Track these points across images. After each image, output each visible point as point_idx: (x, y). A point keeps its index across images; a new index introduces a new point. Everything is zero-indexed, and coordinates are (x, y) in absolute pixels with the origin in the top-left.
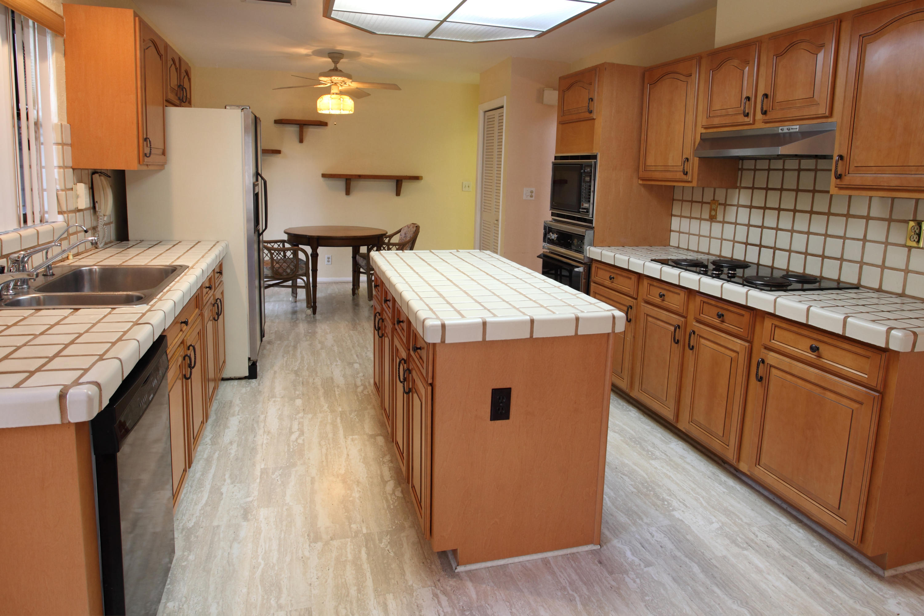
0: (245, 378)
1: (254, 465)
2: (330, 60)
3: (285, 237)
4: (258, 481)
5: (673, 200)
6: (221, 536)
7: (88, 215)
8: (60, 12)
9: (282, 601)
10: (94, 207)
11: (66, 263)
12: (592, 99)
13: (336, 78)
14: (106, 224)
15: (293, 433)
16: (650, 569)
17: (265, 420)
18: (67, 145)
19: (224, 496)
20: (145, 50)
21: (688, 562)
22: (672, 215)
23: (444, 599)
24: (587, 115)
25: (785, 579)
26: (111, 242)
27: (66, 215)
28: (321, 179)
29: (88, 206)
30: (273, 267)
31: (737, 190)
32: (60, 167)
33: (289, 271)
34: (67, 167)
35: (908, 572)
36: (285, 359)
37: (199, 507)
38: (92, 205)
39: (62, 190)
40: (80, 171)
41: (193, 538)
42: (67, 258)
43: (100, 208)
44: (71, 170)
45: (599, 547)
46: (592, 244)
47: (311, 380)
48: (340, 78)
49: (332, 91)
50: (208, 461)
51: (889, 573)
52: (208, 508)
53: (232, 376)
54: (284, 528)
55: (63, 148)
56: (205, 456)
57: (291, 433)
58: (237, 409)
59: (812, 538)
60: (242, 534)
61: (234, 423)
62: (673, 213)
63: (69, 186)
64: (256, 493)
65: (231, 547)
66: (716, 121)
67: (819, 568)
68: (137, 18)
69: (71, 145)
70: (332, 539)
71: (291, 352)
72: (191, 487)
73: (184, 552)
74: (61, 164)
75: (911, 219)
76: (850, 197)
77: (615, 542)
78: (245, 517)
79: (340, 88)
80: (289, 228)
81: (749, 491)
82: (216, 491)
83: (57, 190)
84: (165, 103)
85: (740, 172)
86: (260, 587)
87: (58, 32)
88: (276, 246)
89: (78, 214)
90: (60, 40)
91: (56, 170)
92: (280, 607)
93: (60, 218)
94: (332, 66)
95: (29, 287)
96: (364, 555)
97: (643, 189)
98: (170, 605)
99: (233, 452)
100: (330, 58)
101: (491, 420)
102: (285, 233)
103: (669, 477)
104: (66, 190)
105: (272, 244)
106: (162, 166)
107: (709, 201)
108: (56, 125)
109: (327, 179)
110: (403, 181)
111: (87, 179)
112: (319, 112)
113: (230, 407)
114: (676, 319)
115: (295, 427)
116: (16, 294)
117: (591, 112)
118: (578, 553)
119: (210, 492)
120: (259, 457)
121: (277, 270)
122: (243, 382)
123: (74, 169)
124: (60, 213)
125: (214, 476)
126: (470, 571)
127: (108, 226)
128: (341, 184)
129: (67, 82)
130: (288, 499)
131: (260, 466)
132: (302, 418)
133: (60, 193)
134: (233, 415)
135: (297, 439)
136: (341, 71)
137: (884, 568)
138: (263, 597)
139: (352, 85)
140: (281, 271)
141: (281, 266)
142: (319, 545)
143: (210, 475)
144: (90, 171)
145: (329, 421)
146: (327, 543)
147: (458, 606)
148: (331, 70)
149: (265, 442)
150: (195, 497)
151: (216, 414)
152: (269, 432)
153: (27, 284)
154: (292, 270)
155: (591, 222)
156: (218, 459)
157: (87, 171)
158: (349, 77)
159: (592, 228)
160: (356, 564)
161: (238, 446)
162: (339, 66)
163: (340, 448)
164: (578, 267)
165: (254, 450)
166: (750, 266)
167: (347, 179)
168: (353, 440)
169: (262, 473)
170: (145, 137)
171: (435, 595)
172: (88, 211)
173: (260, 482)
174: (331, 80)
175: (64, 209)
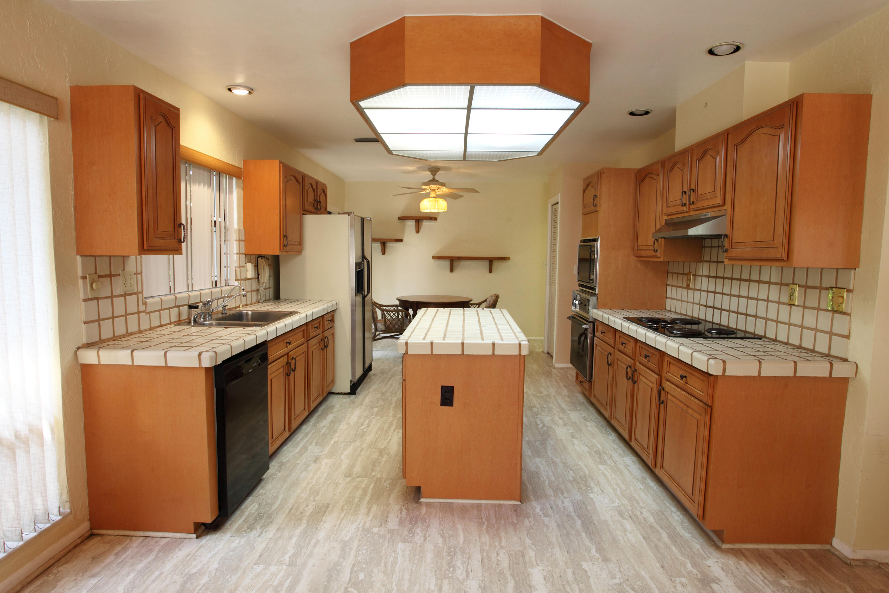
0: (349, 394)
1: (332, 438)
2: (429, 173)
3: (397, 303)
4: (330, 446)
5: (668, 272)
6: (299, 467)
7: (254, 282)
8: (241, 165)
9: (317, 499)
10: (258, 278)
11: (238, 309)
12: (595, 196)
13: (433, 186)
14: (265, 289)
15: (363, 425)
16: (546, 520)
17: (349, 418)
18: (242, 241)
19: (308, 451)
20: (286, 183)
21: (576, 519)
22: (667, 285)
23: (404, 512)
24: (593, 208)
25: (640, 537)
26: (269, 300)
27: (239, 282)
28: (432, 260)
29: (253, 276)
30: (385, 324)
31: (702, 263)
32: (237, 254)
33: (397, 327)
34: (241, 254)
35: (745, 549)
36: (380, 385)
37: (292, 454)
38: (257, 276)
39: (238, 267)
40: (250, 256)
41: (283, 467)
42: (239, 307)
43: (261, 278)
44: (244, 255)
45: (519, 503)
46: (597, 307)
47: (390, 398)
48: (435, 186)
49: (431, 196)
50: (307, 434)
51: (725, 546)
52: (297, 455)
53: (340, 391)
54: (334, 469)
55: (239, 243)
56: (306, 432)
57: (362, 425)
58: (336, 410)
59: (686, 521)
60: (310, 468)
61: (330, 417)
62: (668, 283)
63: (242, 265)
64: (326, 452)
65: (301, 473)
66: (671, 210)
67: (674, 537)
68: (281, 165)
69: (245, 241)
70: (358, 477)
71: (386, 381)
72: (292, 445)
73: (276, 471)
74: (238, 252)
75: (791, 282)
76: (760, 266)
77: (534, 503)
78: (315, 462)
79: (437, 193)
80: (402, 296)
81: (662, 490)
82: (305, 448)
83: (236, 267)
84: (302, 212)
85: (703, 249)
86: (308, 491)
87: (239, 177)
88: (392, 309)
89: (247, 281)
90: (241, 181)
91: (235, 256)
92: (314, 501)
93: (236, 283)
94: (431, 177)
95: (212, 318)
96: (372, 486)
97: (639, 264)
98: (261, 491)
99: (323, 431)
100: (429, 171)
101: (441, 405)
102: (398, 299)
103: (605, 475)
104: (240, 267)
105: (390, 308)
106: (300, 251)
107: (686, 273)
108: (236, 229)
109: (436, 260)
110: (493, 261)
111: (254, 260)
112: (422, 211)
113: (332, 408)
114: (630, 361)
115: (367, 422)
116: (204, 321)
117: (596, 206)
118: (504, 504)
119: (301, 448)
120: (336, 435)
121: (388, 326)
122: (346, 396)
123: (246, 255)
124: (236, 280)
125: (307, 441)
126: (429, 502)
127: (268, 290)
128: (447, 263)
129: (244, 205)
130: (343, 457)
131: (335, 439)
132: (373, 418)
133: (237, 268)
134: (332, 413)
135: (364, 429)
136: (437, 181)
137: (723, 542)
138: (308, 495)
139: (445, 190)
140: (391, 326)
141: (391, 323)
142: (349, 479)
143: (305, 441)
144: (257, 256)
145: (389, 421)
146: (354, 479)
147: (411, 515)
148: (430, 181)
149: (344, 428)
150: (292, 449)
151: (322, 412)
152: (349, 424)
153: (211, 317)
154: (399, 326)
155: (593, 289)
156: (313, 434)
157: (254, 256)
158: (443, 185)
159: (596, 295)
160: (365, 491)
161: (327, 428)
162: (436, 177)
163: (387, 436)
164: (586, 324)
165: (335, 431)
166: (701, 323)
167: (451, 260)
168: (398, 432)
169: (335, 443)
170: (284, 234)
171: (401, 509)
172: (255, 280)
173: (331, 447)
174: (430, 188)
175: (239, 278)
